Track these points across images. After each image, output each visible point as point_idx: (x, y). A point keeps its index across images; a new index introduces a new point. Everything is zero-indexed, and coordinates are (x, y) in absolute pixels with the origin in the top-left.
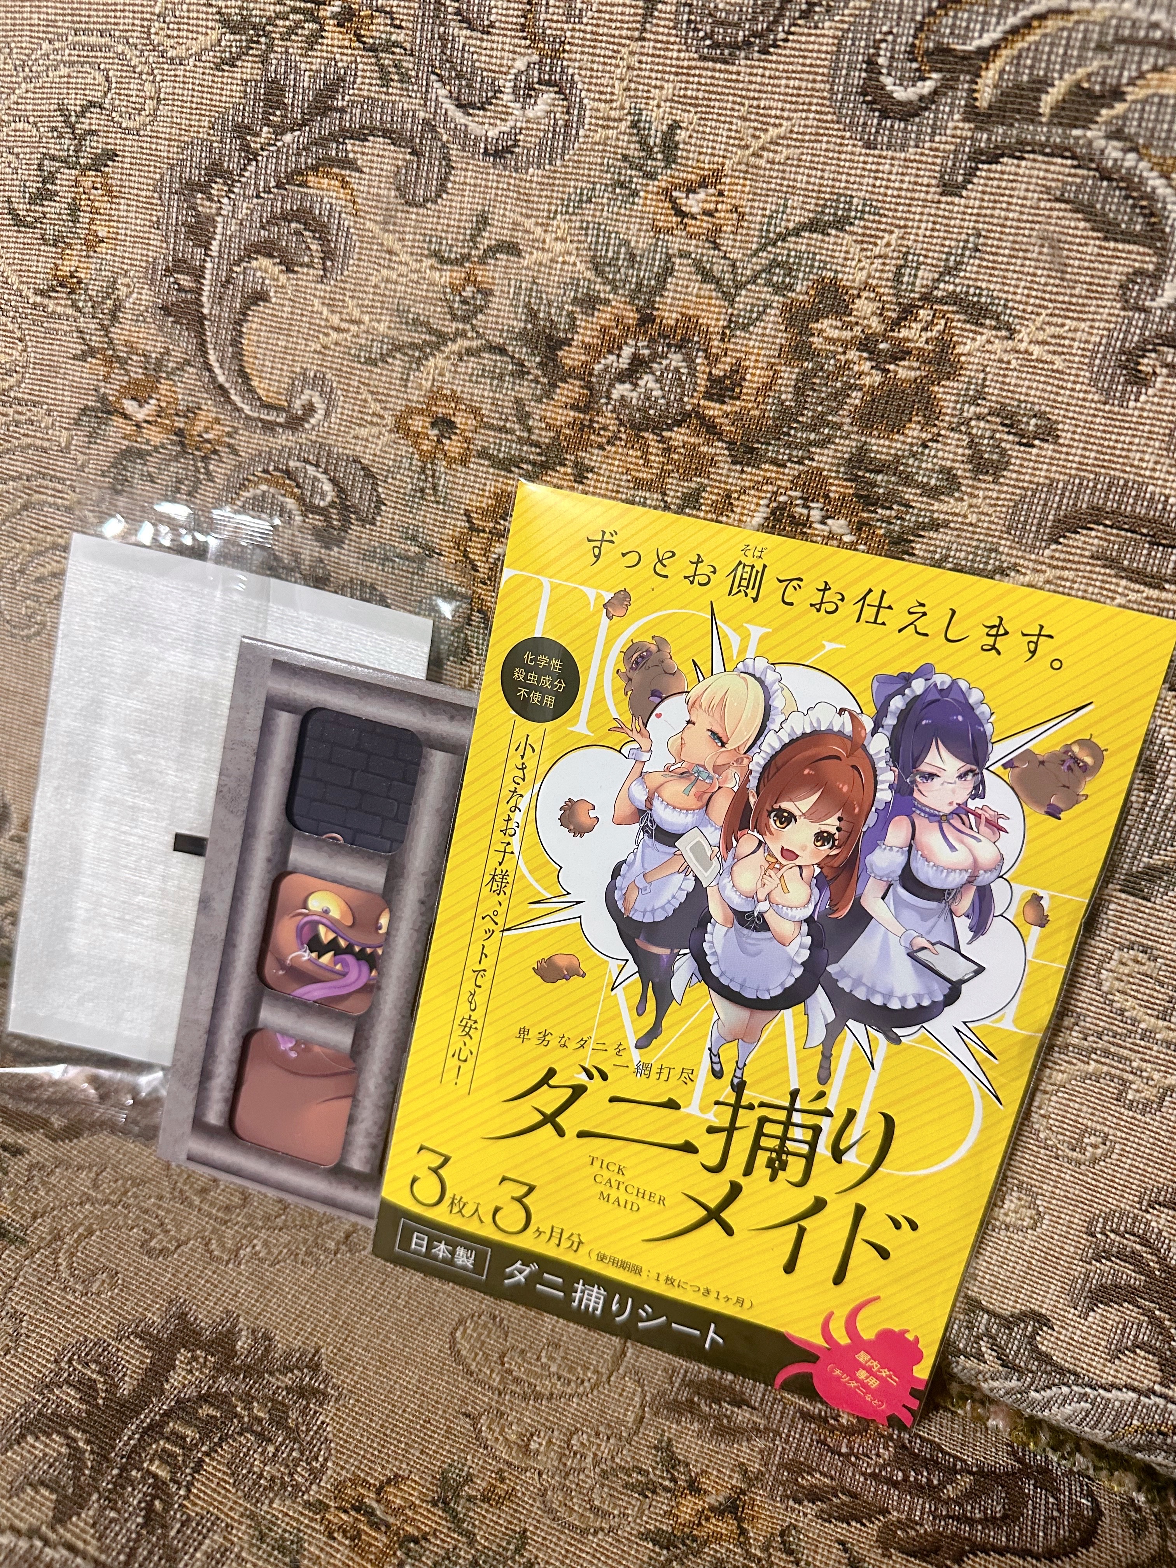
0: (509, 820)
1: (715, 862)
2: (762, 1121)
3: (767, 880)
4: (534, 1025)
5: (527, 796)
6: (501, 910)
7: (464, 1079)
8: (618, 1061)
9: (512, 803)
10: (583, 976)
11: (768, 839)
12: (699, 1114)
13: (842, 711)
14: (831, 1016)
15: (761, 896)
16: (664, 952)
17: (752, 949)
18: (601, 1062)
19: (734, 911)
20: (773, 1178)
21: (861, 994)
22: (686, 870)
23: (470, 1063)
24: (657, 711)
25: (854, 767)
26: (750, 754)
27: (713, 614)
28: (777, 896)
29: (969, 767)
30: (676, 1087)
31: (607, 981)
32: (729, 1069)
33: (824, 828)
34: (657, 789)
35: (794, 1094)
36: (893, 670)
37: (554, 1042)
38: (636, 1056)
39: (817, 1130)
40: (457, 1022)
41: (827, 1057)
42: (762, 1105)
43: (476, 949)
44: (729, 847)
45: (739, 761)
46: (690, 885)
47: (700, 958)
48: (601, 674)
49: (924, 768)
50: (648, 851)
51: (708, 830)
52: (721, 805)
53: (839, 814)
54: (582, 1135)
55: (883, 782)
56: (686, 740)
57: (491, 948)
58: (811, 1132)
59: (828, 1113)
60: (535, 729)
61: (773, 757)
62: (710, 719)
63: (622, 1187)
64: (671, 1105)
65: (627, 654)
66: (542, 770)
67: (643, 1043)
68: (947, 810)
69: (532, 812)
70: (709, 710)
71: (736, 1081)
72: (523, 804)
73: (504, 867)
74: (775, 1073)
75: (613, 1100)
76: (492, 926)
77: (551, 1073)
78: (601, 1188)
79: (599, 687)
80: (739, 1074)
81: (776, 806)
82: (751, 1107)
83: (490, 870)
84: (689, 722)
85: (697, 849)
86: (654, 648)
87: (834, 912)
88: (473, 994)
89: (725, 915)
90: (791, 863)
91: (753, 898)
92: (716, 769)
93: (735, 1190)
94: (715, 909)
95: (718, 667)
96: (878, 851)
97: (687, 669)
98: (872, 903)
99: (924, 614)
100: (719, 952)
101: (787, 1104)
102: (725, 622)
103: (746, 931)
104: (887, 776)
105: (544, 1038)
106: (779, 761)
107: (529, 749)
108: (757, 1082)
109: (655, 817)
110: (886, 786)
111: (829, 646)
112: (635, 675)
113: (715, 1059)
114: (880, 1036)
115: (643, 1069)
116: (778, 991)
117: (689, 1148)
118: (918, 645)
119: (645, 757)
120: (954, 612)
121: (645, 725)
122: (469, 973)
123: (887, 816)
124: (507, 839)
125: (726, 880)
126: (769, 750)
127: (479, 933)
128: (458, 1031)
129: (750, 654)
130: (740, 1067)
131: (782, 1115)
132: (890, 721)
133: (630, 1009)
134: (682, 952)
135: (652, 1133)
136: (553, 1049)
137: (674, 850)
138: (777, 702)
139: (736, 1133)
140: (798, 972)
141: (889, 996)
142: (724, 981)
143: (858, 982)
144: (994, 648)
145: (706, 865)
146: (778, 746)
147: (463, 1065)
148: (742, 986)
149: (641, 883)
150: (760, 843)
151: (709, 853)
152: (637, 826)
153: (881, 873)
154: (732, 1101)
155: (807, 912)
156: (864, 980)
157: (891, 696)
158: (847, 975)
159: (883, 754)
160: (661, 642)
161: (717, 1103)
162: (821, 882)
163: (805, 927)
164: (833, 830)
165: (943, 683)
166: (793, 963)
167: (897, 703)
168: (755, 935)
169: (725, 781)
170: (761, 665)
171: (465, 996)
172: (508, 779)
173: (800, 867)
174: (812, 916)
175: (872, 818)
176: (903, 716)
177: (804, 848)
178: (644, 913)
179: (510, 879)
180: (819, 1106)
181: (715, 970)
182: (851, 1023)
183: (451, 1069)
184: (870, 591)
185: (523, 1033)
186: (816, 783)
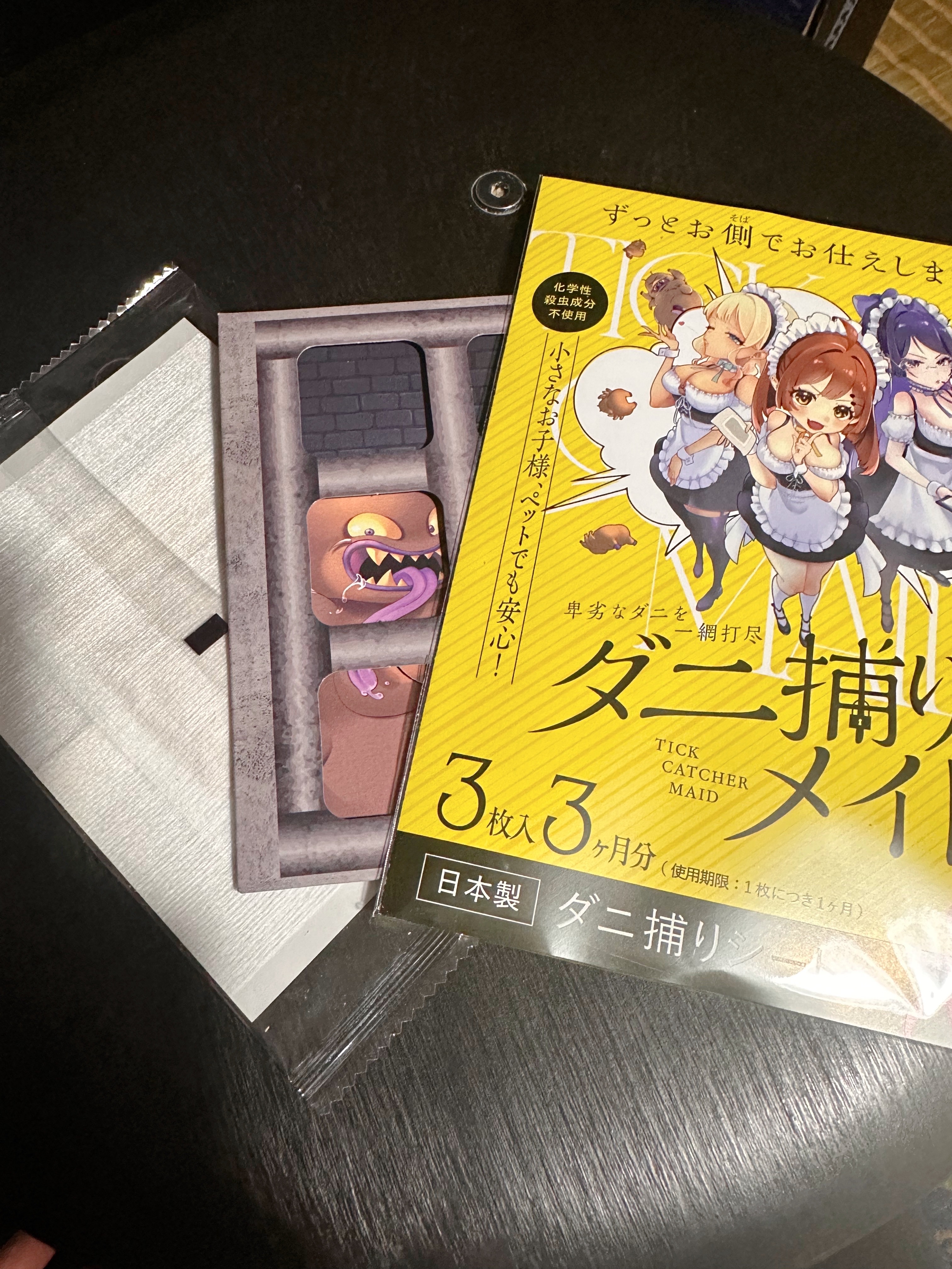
0: (547, 411)
1: (751, 435)
2: (838, 675)
3: (800, 446)
4: (583, 599)
5: (564, 392)
6: (543, 491)
7: (506, 667)
8: (680, 625)
9: (550, 397)
10: (635, 543)
11: (794, 413)
12: (772, 674)
13: (834, 319)
14: (883, 564)
15: (798, 459)
16: (714, 515)
17: (798, 507)
18: (661, 630)
19: (776, 475)
20: (859, 739)
21: (904, 540)
22: (725, 442)
23: (512, 650)
24: (680, 320)
25: (854, 357)
26: (766, 349)
27: (716, 255)
28: (812, 459)
29: (943, 356)
30: (746, 646)
31: (660, 547)
32: (795, 623)
33: (840, 403)
34: (688, 379)
35: (863, 644)
36: (867, 292)
37: (608, 613)
38: (698, 618)
39: (892, 680)
40: (496, 607)
41: (886, 603)
42: (834, 658)
43: (515, 532)
44: (760, 421)
45: (758, 355)
46: (730, 455)
47: (750, 518)
48: (626, 295)
49: (908, 357)
50: (687, 429)
51: (740, 409)
52: (748, 390)
53: (850, 392)
54: (647, 713)
55: (881, 367)
56: (709, 340)
57: (532, 528)
58: (886, 683)
59: (897, 662)
60: (569, 338)
61: (785, 352)
62: (727, 325)
63: (696, 773)
64: (742, 667)
65: (648, 282)
66: (578, 368)
67: (704, 605)
68: (937, 387)
69: (570, 403)
70: (724, 318)
71: (804, 635)
72: (561, 397)
73: (543, 452)
74: (841, 624)
75: (679, 668)
76: (533, 507)
77: (608, 646)
78: (671, 778)
79: (626, 303)
80: (806, 627)
81: (796, 388)
82: (823, 661)
83: (528, 456)
84: (709, 328)
85: (732, 424)
86: (670, 277)
87: (865, 470)
88: (513, 576)
89: (767, 478)
90: (818, 432)
91: (791, 462)
92: (738, 361)
93: (822, 756)
94: (756, 473)
95: (727, 289)
96: (889, 419)
97: (701, 290)
98: (895, 460)
99: (878, 259)
100: (767, 511)
101: (857, 655)
102: (728, 260)
103: (789, 491)
104: (882, 364)
105: (597, 610)
106: (792, 353)
107: (564, 354)
108: (823, 636)
109: (689, 400)
110: (884, 370)
111: (813, 277)
112: (657, 295)
113: (780, 615)
114: (930, 579)
115: (708, 631)
116: (828, 544)
117: (766, 714)
118: (878, 278)
119: (674, 354)
120: (899, 259)
121: (671, 330)
122: (508, 555)
123: (889, 394)
124: (546, 428)
125: (763, 448)
126: (781, 346)
127: (518, 516)
128: (497, 617)
129: (752, 279)
130: (806, 620)
131: (855, 668)
132: (874, 325)
133: (686, 572)
134: (732, 514)
135: (724, 703)
136: (609, 620)
137: (710, 426)
138: (781, 312)
139: (813, 691)
140: (844, 524)
141: (929, 540)
142: (776, 538)
143: (899, 530)
144: (935, 279)
145: (743, 437)
146: (788, 344)
147: (502, 652)
148: (794, 541)
149: (683, 455)
150: (788, 418)
151: (744, 427)
152: (673, 409)
153: (897, 437)
154: (804, 656)
155: (842, 472)
156: (905, 527)
157: (869, 310)
158: (888, 524)
159: (874, 348)
160: (676, 274)
161: (789, 660)
162: (848, 446)
163: (842, 485)
164: (849, 405)
165: (906, 300)
166: (838, 516)
167: (875, 314)
168: (798, 493)
169: (748, 369)
170: (762, 288)
171: (504, 579)
172: (544, 378)
173: (827, 435)
174: (846, 474)
175: (879, 395)
176: (882, 321)
177: (827, 419)
178: (690, 480)
179: (551, 462)
180: (888, 655)
181: (766, 529)
182: (901, 568)
183: (490, 658)
184: (833, 245)
185: (574, 607)
186: (826, 369)
